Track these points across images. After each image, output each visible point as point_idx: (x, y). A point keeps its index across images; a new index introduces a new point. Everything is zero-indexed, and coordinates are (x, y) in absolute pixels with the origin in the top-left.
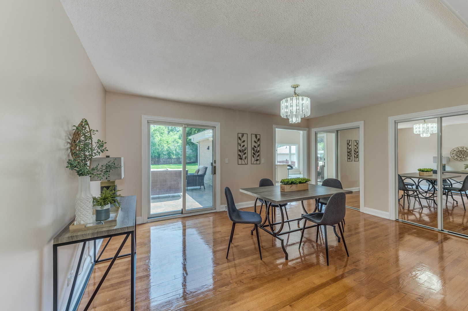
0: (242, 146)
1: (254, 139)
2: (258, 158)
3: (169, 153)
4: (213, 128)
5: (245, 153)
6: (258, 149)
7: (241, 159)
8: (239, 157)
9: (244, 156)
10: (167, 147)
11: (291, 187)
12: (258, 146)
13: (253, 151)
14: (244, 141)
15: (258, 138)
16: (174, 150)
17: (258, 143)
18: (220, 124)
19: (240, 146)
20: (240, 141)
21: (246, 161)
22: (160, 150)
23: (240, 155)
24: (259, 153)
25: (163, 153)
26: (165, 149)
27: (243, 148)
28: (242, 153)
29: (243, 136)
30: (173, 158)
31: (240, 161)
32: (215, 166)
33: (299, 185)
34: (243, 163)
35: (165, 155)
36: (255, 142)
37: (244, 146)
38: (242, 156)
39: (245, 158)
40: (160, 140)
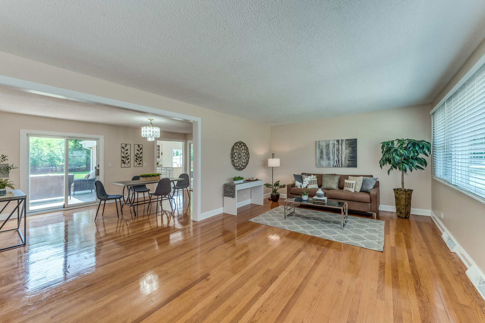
0: (125, 153)
1: (137, 148)
2: (141, 162)
3: (51, 159)
4: (97, 139)
5: (128, 159)
6: (141, 156)
7: (124, 163)
8: (122, 162)
9: (127, 161)
10: (48, 152)
11: (146, 179)
12: (141, 154)
13: (135, 157)
14: (127, 150)
15: (140, 148)
16: (61, 154)
17: (141, 151)
18: (103, 137)
19: (124, 153)
20: (123, 150)
21: (129, 165)
22: (36, 154)
23: (123, 161)
24: (141, 159)
25: (41, 160)
26: (46, 154)
27: (127, 155)
28: (125, 159)
29: (126, 145)
30: (58, 165)
31: (123, 165)
32: (99, 170)
33: (152, 177)
34: (126, 166)
35: (46, 161)
36: (138, 150)
37: (127, 153)
38: (125, 161)
39: (128, 163)
40: (36, 142)
